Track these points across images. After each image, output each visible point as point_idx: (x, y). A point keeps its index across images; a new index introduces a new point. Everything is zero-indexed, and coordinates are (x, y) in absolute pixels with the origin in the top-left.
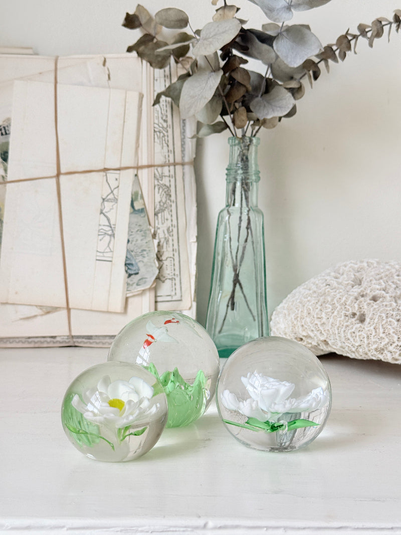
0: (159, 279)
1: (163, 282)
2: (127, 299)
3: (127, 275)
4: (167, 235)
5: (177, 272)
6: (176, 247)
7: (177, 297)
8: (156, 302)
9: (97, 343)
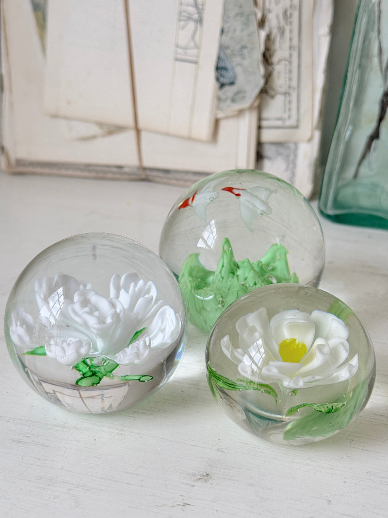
0: (265, 92)
1: (273, 97)
2: (217, 123)
3: (219, 85)
4: (282, 23)
5: (294, 83)
6: (295, 42)
7: (292, 122)
8: (259, 128)
9: (177, 179)
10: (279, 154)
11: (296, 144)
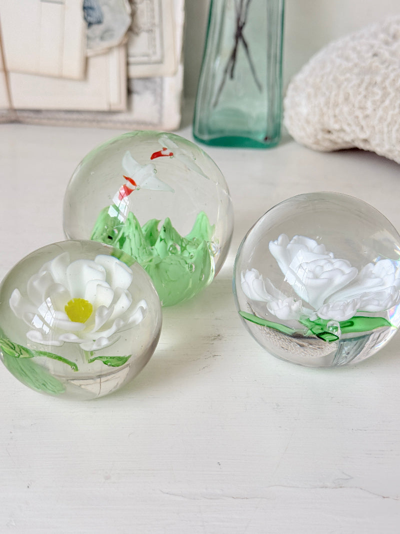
0: (132, 30)
1: (137, 34)
2: (86, 61)
3: (87, 24)
5: (157, 20)
7: (157, 57)
8: (128, 64)
9: (49, 119)
10: (146, 88)
11: (162, 78)
